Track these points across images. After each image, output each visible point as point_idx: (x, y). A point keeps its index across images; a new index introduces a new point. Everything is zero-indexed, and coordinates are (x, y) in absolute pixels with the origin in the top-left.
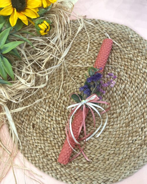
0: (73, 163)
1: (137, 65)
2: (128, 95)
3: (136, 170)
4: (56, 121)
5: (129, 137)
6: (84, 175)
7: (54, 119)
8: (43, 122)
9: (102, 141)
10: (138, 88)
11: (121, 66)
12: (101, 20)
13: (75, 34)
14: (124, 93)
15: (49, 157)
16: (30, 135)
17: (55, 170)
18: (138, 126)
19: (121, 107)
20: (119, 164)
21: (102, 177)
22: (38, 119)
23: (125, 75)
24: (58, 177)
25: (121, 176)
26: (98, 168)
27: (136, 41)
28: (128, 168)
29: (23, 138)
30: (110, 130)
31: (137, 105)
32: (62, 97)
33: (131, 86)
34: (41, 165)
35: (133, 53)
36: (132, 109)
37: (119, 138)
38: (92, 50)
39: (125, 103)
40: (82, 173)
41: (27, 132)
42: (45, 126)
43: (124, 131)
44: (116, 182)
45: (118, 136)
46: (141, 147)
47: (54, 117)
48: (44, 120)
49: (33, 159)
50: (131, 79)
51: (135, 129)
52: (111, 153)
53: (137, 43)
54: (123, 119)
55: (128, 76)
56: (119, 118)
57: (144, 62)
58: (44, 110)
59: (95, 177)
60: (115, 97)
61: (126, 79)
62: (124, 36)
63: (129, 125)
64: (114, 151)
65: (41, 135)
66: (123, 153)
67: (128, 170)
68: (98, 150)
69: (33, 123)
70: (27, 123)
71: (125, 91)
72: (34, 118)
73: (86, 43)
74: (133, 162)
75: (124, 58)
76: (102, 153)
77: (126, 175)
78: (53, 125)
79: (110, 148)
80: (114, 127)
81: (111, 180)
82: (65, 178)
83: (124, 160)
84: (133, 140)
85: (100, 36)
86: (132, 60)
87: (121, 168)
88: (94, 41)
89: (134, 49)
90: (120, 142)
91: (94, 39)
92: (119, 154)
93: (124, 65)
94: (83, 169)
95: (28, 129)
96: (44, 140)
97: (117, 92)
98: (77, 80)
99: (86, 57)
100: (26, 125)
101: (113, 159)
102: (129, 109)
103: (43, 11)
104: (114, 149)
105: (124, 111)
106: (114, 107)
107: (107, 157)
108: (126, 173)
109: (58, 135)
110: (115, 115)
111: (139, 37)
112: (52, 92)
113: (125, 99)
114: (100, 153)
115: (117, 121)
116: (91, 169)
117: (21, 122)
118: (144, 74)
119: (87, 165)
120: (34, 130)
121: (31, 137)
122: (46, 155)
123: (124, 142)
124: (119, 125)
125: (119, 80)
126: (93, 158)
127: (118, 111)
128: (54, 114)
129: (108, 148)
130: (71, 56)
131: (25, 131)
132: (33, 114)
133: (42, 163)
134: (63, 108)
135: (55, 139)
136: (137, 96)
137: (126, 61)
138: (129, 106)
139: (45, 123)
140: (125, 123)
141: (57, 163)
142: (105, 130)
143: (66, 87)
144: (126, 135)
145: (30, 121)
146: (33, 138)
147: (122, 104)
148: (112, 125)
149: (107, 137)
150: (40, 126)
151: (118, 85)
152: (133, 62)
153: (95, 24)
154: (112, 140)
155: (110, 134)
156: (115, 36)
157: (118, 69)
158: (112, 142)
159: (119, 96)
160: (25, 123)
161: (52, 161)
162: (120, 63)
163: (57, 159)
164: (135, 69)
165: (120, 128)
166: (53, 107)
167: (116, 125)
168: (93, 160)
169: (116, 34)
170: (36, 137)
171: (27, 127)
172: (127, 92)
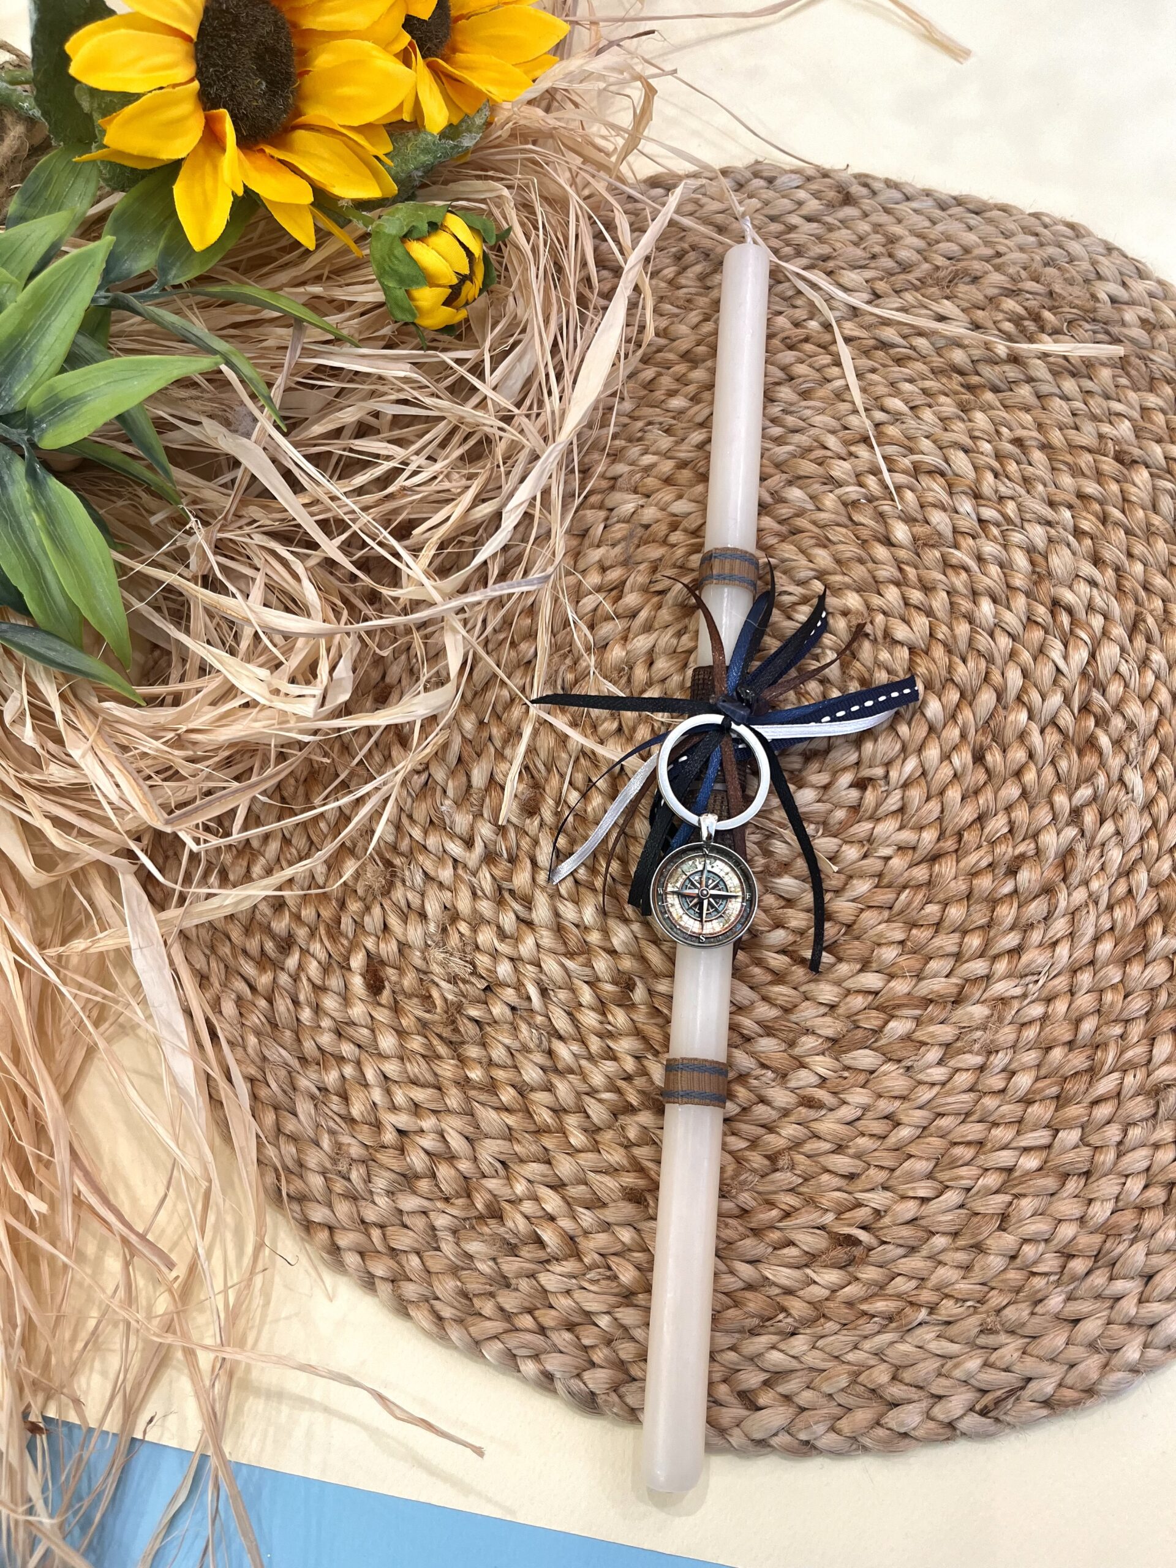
2: (1118, 722)
4: (559, 929)
5: (1151, 1039)
6: (813, 1360)
7: (541, 912)
8: (454, 940)
9: (939, 1074)
11: (1052, 504)
13: (679, 273)
14: (1085, 708)
15: (516, 1222)
16: (346, 1049)
17: (570, 1327)
19: (1076, 814)
20: (1097, 1258)
21: (962, 1374)
22: (413, 918)
23: (1088, 569)
24: (595, 1388)
25: (1113, 1352)
26: (925, 1297)
27: (1144, 323)
29: (291, 1074)
30: (1000, 988)
33: (1135, 657)
34: (445, 1289)
35: (1136, 415)
36: (1155, 824)
37: (1071, 1045)
39: (1101, 780)
40: (799, 1344)
41: (326, 1022)
42: (474, 973)
43: (1109, 997)
44: (1076, 1403)
45: (1067, 1037)
47: (541, 901)
48: (463, 927)
49: (380, 1247)
50: (1131, 605)
52: (1019, 1172)
54: (1096, 902)
55: (1106, 578)
56: (1062, 899)
58: (455, 849)
59: (909, 1376)
60: (1022, 736)
61: (1098, 602)
62: (1057, 288)
63: (1146, 949)
64: (1044, 1154)
65: (436, 1042)
66: (1115, 1164)
68: (913, 1150)
69: (369, 954)
70: (322, 956)
71: (1096, 695)
72: (376, 909)
75: (1072, 447)
76: (944, 1176)
77: (1160, 1339)
78: (538, 965)
79: (1009, 1132)
80: (1030, 968)
86: (1135, 462)
87: (1114, 1289)
89: (1143, 383)
90: (1086, 1078)
93: (1076, 502)
94: (798, 1309)
95: (330, 1003)
96: (464, 1083)
97: (1035, 696)
100: (312, 966)
102: (1135, 824)
105: (1099, 839)
106: (1021, 814)
107: (989, 1205)
109: (583, 1042)
110: (1027, 876)
111: (1165, 298)
113: (1101, 754)
114: (930, 1176)
115: (1045, 919)
117: (269, 946)
119: (831, 1277)
120: (379, 1004)
121: (358, 1063)
122: (488, 1206)
123: (1116, 1075)
124: (1063, 950)
125: (1041, 611)
127: (1051, 841)
128: (542, 877)
129: (995, 1132)
130: (655, 433)
131: (306, 1014)
132: (373, 876)
133: (455, 1271)
137: (1083, 465)
138: (1133, 800)
139: (468, 949)
140: (1112, 929)
141: (578, 1265)
142: (960, 993)
143: (631, 668)
144: (1127, 1021)
145: (347, 938)
146: (370, 1075)
147: (1076, 789)
148: (1010, 952)
149: (976, 1047)
150: (425, 973)
151: (1036, 645)
152: (1145, 474)
153: (831, 205)
154: (1025, 1069)
155: (1000, 1020)
156: (992, 292)
157: (1026, 525)
158: (1024, 1081)
159: (1048, 730)
160: (305, 952)
161: (542, 1255)
162: (1040, 488)
163: (579, 1232)
164: (1162, 528)
165: (1074, 971)
166: (528, 821)
167: (1040, 946)
168: (880, 1233)
169: (1003, 278)
170: (402, 1059)
171: (318, 982)
172: (1112, 700)
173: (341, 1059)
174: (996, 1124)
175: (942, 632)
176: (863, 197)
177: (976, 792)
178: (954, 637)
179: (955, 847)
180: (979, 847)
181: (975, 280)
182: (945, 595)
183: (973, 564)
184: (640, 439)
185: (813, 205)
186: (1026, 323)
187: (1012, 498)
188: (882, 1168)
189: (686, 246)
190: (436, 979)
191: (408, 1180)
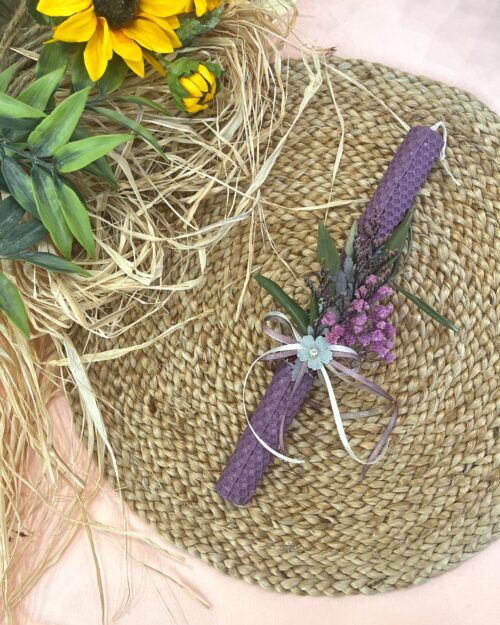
0: (275, 526)
1: (495, 226)
2: (458, 323)
3: (469, 555)
4: (225, 392)
5: (453, 455)
6: (309, 562)
7: (219, 385)
8: (184, 394)
10: (491, 302)
11: (442, 226)
12: (383, 67)
13: (294, 108)
15: (202, 504)
16: (142, 433)
17: (221, 544)
18: (484, 423)
19: (436, 361)
20: (419, 535)
21: (363, 572)
22: (169, 384)
23: (454, 256)
24: (229, 567)
25: (421, 570)
26: (352, 544)
27: (494, 144)
28: (445, 546)
29: (120, 442)
30: (398, 430)
31: (487, 355)
32: (246, 317)
33: (469, 295)
34: (175, 526)
35: (484, 187)
36: (468, 367)
37: (422, 455)
38: (349, 168)
39: (448, 348)
40: (303, 557)
41: (133, 422)
42: (191, 407)
43: (439, 436)
44: (405, 587)
45: (421, 451)
46: (491, 487)
47: (219, 380)
48: (188, 389)
49: (152, 508)
50: (470, 273)
51: (474, 432)
52: (395, 501)
54: (439, 398)
55: (461, 260)
56: (426, 394)
58: (186, 356)
59: (344, 571)
60: (418, 327)
61: (457, 271)
62: (457, 126)
63: (457, 419)
64: (405, 495)
65: (175, 433)
66: (431, 502)
67: (445, 553)
68: (355, 489)
69: (151, 396)
70: (133, 396)
71: (450, 311)
72: (155, 379)
73: (331, 144)
74: (463, 531)
75: (455, 201)
76: (366, 500)
77: (439, 567)
78: (216, 406)
79: (392, 486)
80: (409, 423)
81: (390, 581)
82: (251, 568)
83: (434, 522)
84: (466, 466)
85: (380, 120)
86: (479, 209)
87: (424, 548)
88: (356, 137)
89: (489, 173)
90: (425, 468)
91: (358, 132)
92: (421, 504)
93: (453, 226)
94: (305, 544)
95: (135, 416)
96: (185, 451)
98: (298, 264)
99: (328, 189)
100: (129, 400)
101: (400, 517)
102: (459, 366)
103: (194, 29)
104: (406, 489)
105: (444, 371)
106: (414, 359)
107: (381, 513)
108: (437, 562)
109: (231, 437)
110: (413, 385)
112: (215, 299)
113: (449, 337)
114: (361, 499)
115: (418, 403)
116: (330, 545)
117: (113, 392)
119: (318, 534)
120: (154, 417)
121: (146, 440)
122: (193, 498)
123: (437, 469)
124: (424, 416)
125: (432, 273)
126: (339, 512)
127: (425, 371)
128: (220, 371)
129: (388, 485)
131: (126, 419)
133: (179, 520)
134: (249, 354)
135: (220, 448)
136: (487, 328)
137: (458, 209)
138: (460, 357)
139: (189, 398)
140: (444, 409)
141: (225, 522)
144: (445, 447)
145: (143, 389)
146: (150, 444)
147: (437, 350)
148: (402, 415)
150: (172, 406)
151: (428, 288)
152: (483, 214)
153: (362, 79)
154: (402, 462)
155: (395, 442)
157: (431, 235)
158: (401, 467)
160: (127, 395)
161: (211, 517)
162: (438, 218)
164: (488, 240)
165: (426, 424)
166: (216, 347)
167: (414, 414)
168: (338, 519)
170: (162, 439)
172: (457, 314)
173: (139, 438)
174: (388, 482)
176: (377, 75)
179: (385, 371)
180: (395, 371)
181: (422, 119)
184: (270, 185)
187: (426, 223)
188: (342, 495)
190: (177, 409)
191: (163, 486)
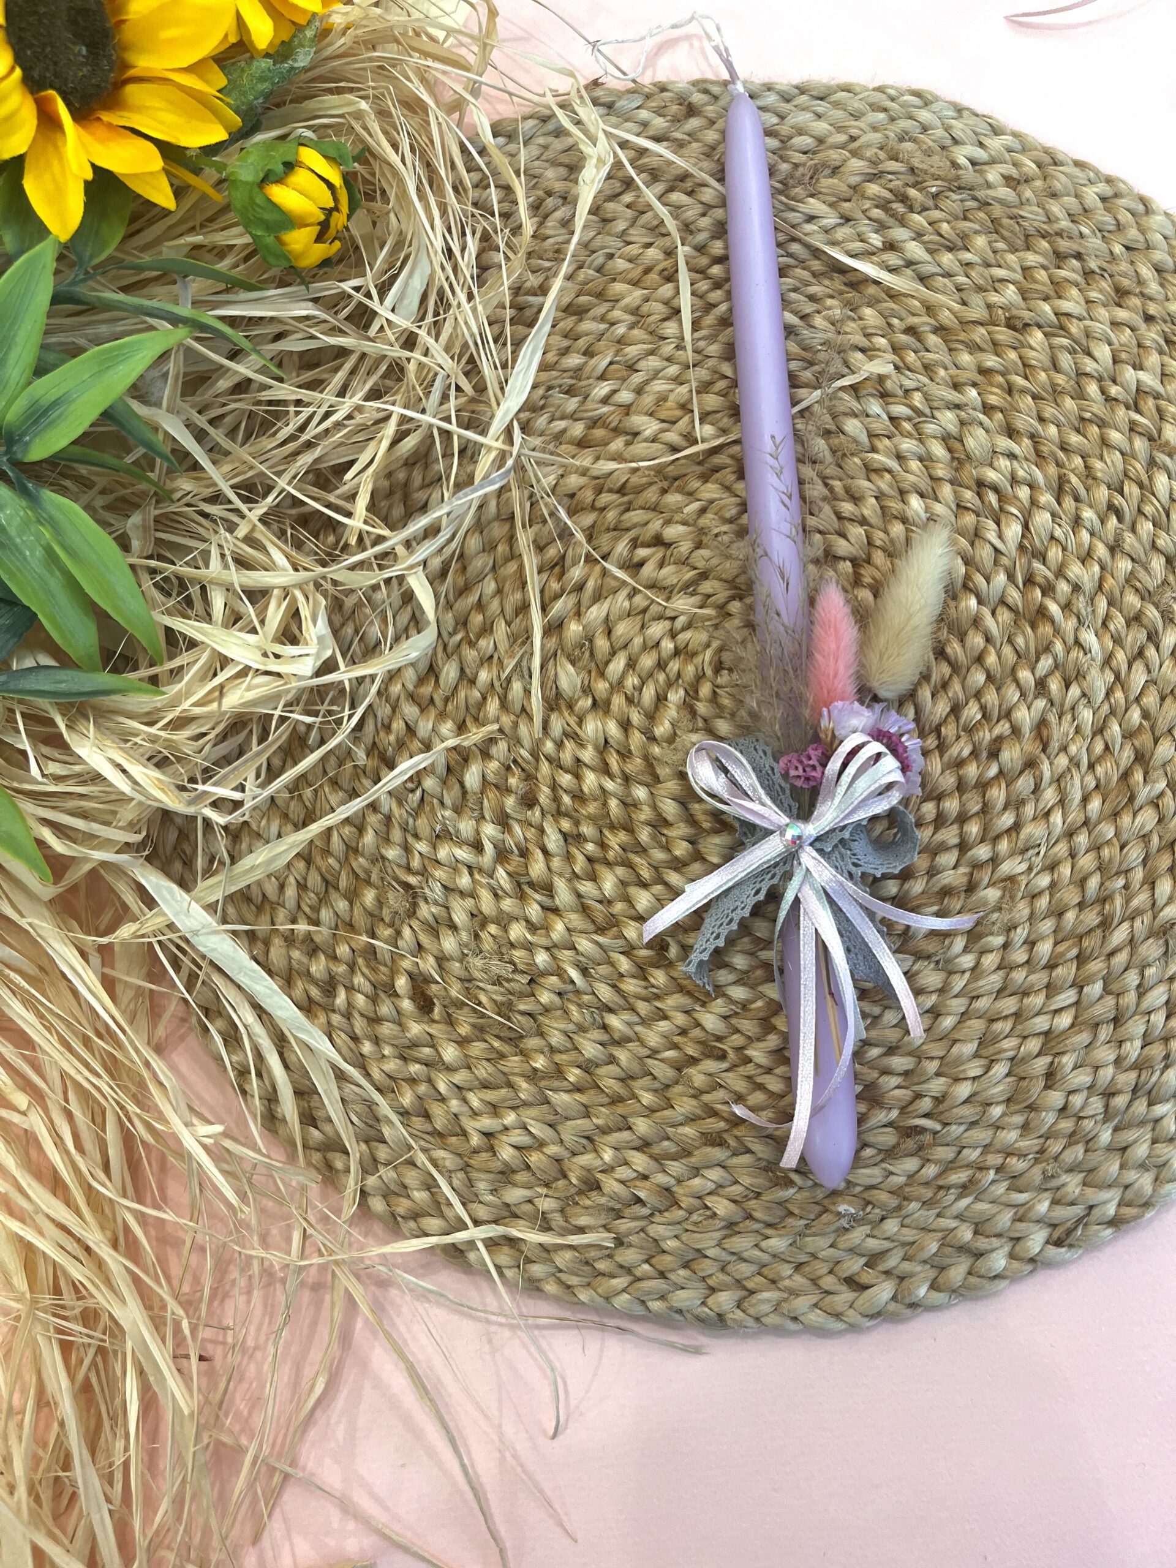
0: (801, 1180)
1: (1072, 352)
2: (1063, 587)
4: (584, 909)
5: (1151, 883)
6: (905, 1236)
7: (563, 895)
8: (488, 944)
9: (968, 961)
10: (1120, 519)
11: (956, 386)
12: (712, 83)
14: (1030, 581)
15: (614, 1189)
17: (686, 1265)
19: (1041, 685)
20: (1134, 1091)
22: (443, 930)
23: (1004, 443)
26: (991, 1161)
27: (1008, 180)
30: (1008, 867)
31: (1149, 638)
32: (581, 722)
33: (1067, 519)
35: (1018, 277)
36: (1118, 677)
37: (1081, 906)
39: (1058, 647)
40: (886, 1230)
41: (387, 1050)
42: (516, 970)
43: (1106, 852)
44: (1138, 1218)
45: (1077, 900)
48: (493, 929)
50: (1053, 470)
52: (1056, 1032)
53: (1028, 193)
54: (1078, 765)
55: (1023, 447)
56: (1045, 767)
57: (1115, 324)
58: (463, 854)
59: (989, 1229)
60: (976, 622)
61: (1021, 473)
62: (916, 163)
63: (1132, 799)
64: (1075, 1011)
66: (1138, 1005)
68: (957, 1035)
69: (410, 974)
70: (367, 988)
71: (1037, 565)
72: (407, 932)
73: (653, 276)
75: (965, 323)
76: (989, 1052)
78: (572, 947)
79: (1040, 998)
80: (1030, 842)
81: (1101, 1215)
83: (1158, 1048)
86: (1027, 325)
87: (1153, 1114)
88: (701, 249)
89: (1020, 243)
90: (1099, 932)
91: (701, 238)
92: (1116, 1020)
93: (979, 378)
94: (883, 1200)
95: (386, 1031)
96: (533, 1076)
97: (979, 580)
98: (661, 565)
99: (678, 380)
100: (360, 1000)
101: (1080, 1065)
102: (1099, 681)
103: (262, 79)
104: (1073, 994)
105: (1068, 704)
106: (991, 697)
107: (1034, 1068)
109: (632, 1009)
110: (1011, 755)
111: (1024, 150)
112: (493, 703)
113: (1053, 622)
114: (976, 1055)
115: (1033, 792)
116: (944, 1181)
118: (1138, 410)
119: (905, 1166)
121: (430, 1081)
122: (584, 1181)
123: (1126, 925)
124: (1057, 818)
125: (969, 495)
128: (556, 863)
130: (557, 396)
131: (367, 1047)
132: (395, 900)
134: (613, 803)
135: (615, 1042)
136: (1131, 578)
137: (978, 340)
138: (1093, 659)
139: (504, 950)
140: (1097, 787)
141: (681, 1213)
142: (970, 881)
143: (591, 641)
144: (1127, 872)
145: (386, 965)
146: (442, 1087)
147: (1038, 660)
148: (1008, 831)
149: (995, 928)
150: (469, 981)
151: (972, 531)
152: (1039, 335)
153: (676, 120)
154: (1042, 938)
155: (1012, 898)
156: (854, 180)
157: (937, 414)
158: (1045, 948)
159: (999, 610)
160: (350, 989)
161: (646, 1211)
162: (942, 372)
163: (673, 1181)
164: (1067, 386)
165: (1070, 834)
166: (529, 813)
167: (1034, 819)
168: (941, 1118)
169: (861, 163)
170: (469, 1068)
171: (372, 1015)
172: (1054, 567)
173: (413, 1081)
174: (1026, 994)
175: (879, 537)
176: (706, 104)
177: (945, 685)
178: (892, 541)
179: (936, 743)
180: (958, 737)
181: (835, 171)
182: (873, 500)
183: (893, 464)
184: (543, 407)
185: (659, 123)
186: (895, 206)
187: (917, 389)
188: (932, 1058)
189: (540, 193)
190: (481, 985)
191: (506, 1174)
